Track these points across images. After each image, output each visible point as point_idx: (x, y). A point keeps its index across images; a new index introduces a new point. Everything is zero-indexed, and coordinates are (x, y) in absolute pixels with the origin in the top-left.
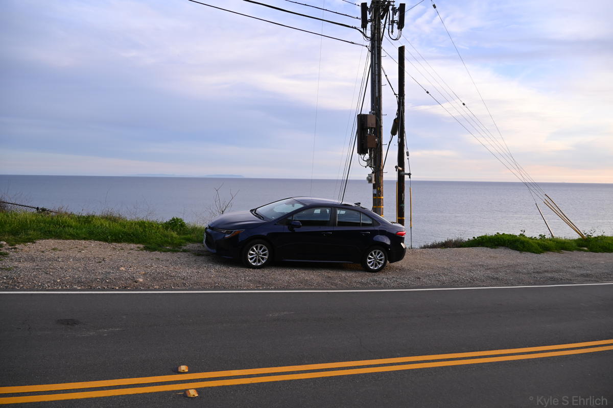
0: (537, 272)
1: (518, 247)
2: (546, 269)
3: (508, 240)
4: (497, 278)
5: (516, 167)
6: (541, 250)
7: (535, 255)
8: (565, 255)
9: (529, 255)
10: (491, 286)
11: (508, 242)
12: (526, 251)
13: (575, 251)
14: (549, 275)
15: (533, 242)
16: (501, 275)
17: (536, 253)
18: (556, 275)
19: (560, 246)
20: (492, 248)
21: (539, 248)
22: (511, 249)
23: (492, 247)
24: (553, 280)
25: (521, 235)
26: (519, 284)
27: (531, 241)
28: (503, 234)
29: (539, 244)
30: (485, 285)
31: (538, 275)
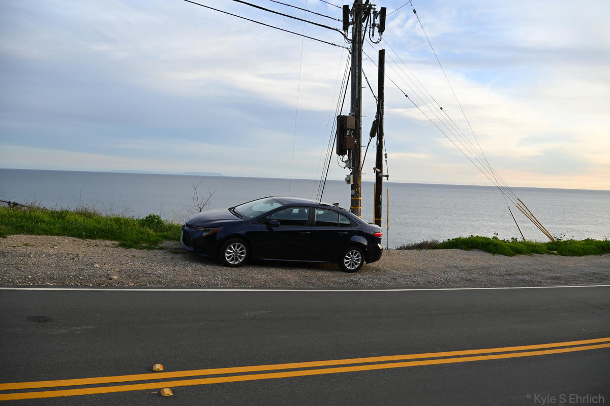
0: (509, 274)
1: (491, 249)
2: (517, 271)
3: (481, 242)
4: (470, 280)
5: (490, 171)
6: (512, 253)
7: (507, 258)
8: (537, 258)
9: (501, 257)
10: (465, 287)
11: (482, 244)
12: (498, 254)
13: (545, 255)
14: (521, 277)
15: (505, 245)
16: (474, 276)
17: (508, 256)
18: (526, 277)
19: (531, 249)
20: (466, 250)
21: (511, 251)
22: (484, 251)
23: (466, 249)
24: (524, 282)
25: (494, 237)
26: (492, 285)
27: (503, 244)
28: (477, 236)
29: (511, 247)
30: (459, 286)
31: (510, 277)
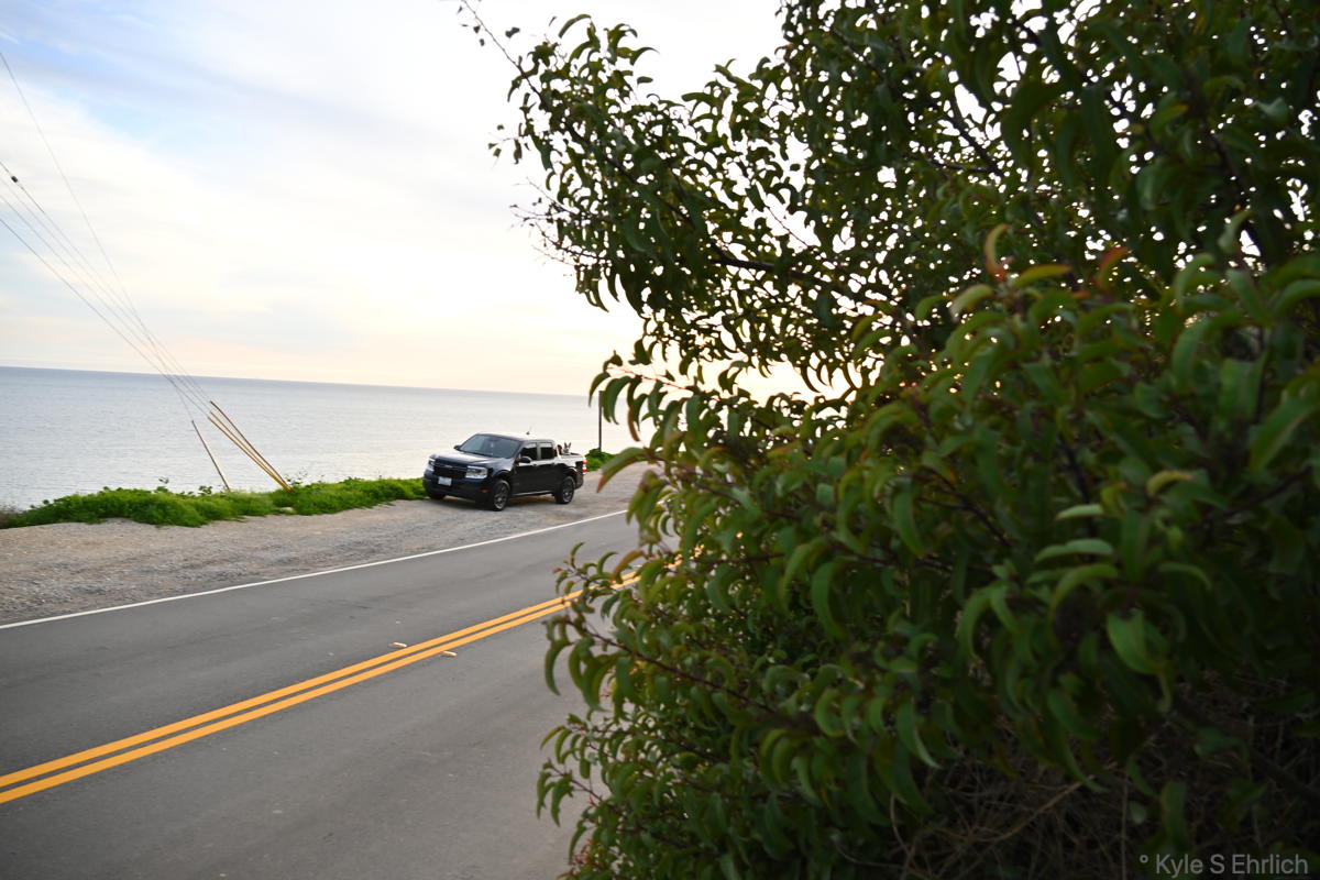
0: (192, 567)
1: (152, 516)
2: (210, 558)
3: (129, 502)
4: (99, 590)
6: (201, 518)
7: (188, 531)
8: (249, 524)
9: (176, 531)
10: (84, 609)
11: (130, 507)
12: (171, 524)
13: (269, 516)
14: (217, 569)
15: (185, 504)
16: (109, 582)
17: (192, 526)
18: (229, 568)
19: (243, 508)
20: (91, 524)
21: (197, 514)
22: (136, 521)
23: (90, 521)
24: (224, 578)
25: (160, 489)
26: (150, 595)
27: (180, 501)
28: (119, 489)
29: (198, 507)
31: (193, 572)
